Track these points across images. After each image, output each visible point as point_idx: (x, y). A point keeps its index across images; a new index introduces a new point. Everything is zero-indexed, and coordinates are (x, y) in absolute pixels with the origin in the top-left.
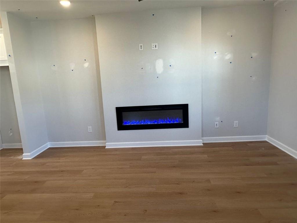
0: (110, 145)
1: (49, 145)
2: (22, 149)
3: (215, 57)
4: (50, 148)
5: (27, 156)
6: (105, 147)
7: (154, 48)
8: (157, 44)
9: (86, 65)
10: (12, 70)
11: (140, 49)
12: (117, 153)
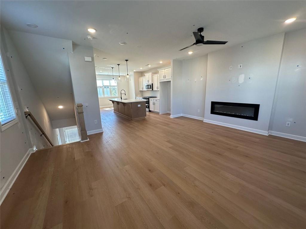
0: (205, 121)
1: (182, 115)
2: (170, 114)
3: (297, 70)
4: (182, 116)
5: (172, 117)
6: (203, 121)
7: (240, 68)
8: (242, 65)
9: (202, 79)
10: (171, 82)
11: (230, 69)
12: (206, 124)
